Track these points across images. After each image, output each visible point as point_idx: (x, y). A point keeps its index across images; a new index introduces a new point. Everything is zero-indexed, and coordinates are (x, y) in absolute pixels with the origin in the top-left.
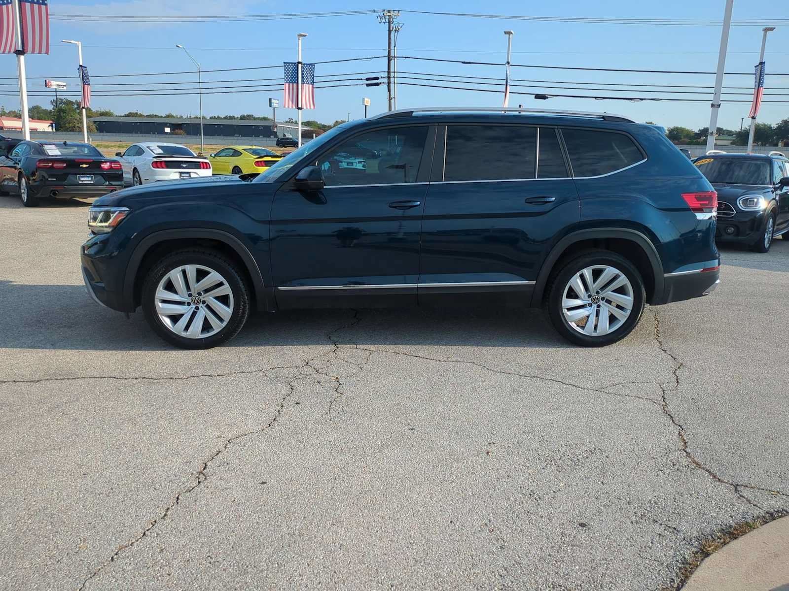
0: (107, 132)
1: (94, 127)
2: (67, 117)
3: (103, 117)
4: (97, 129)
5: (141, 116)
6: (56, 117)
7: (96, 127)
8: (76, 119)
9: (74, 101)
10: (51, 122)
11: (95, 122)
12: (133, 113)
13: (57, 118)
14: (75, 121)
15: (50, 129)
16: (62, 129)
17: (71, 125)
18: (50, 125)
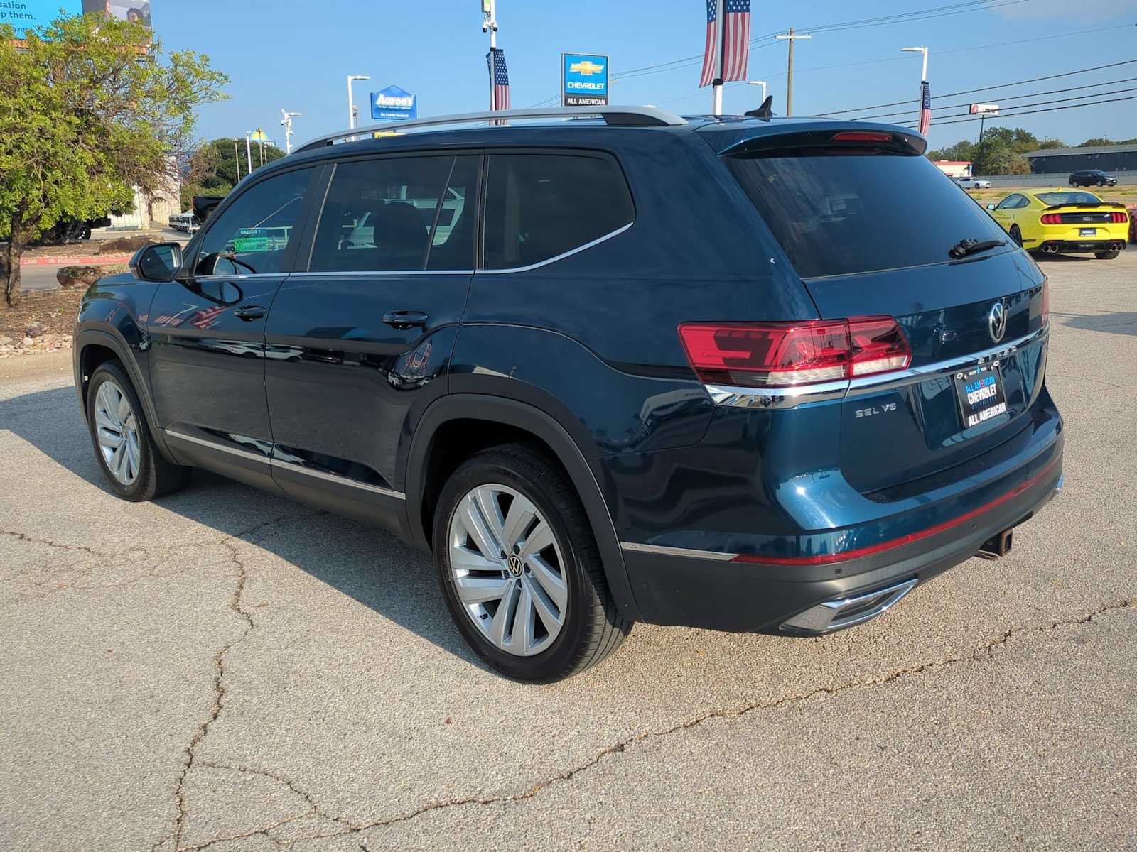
0: (1046, 172)
1: (1028, 166)
2: (992, 155)
3: (1046, 150)
4: (1031, 169)
5: (1108, 143)
6: (976, 155)
7: (1031, 166)
8: (1003, 157)
9: (1014, 130)
10: (969, 163)
11: (1030, 159)
12: (1095, 140)
13: (978, 158)
14: (1001, 159)
15: (966, 174)
16: (981, 173)
17: (994, 165)
18: (966, 168)
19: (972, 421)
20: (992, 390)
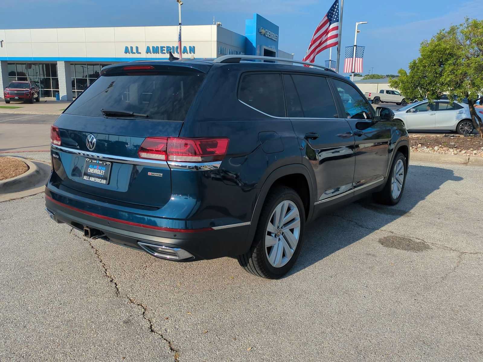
19: (85, 178)
20: (101, 172)
